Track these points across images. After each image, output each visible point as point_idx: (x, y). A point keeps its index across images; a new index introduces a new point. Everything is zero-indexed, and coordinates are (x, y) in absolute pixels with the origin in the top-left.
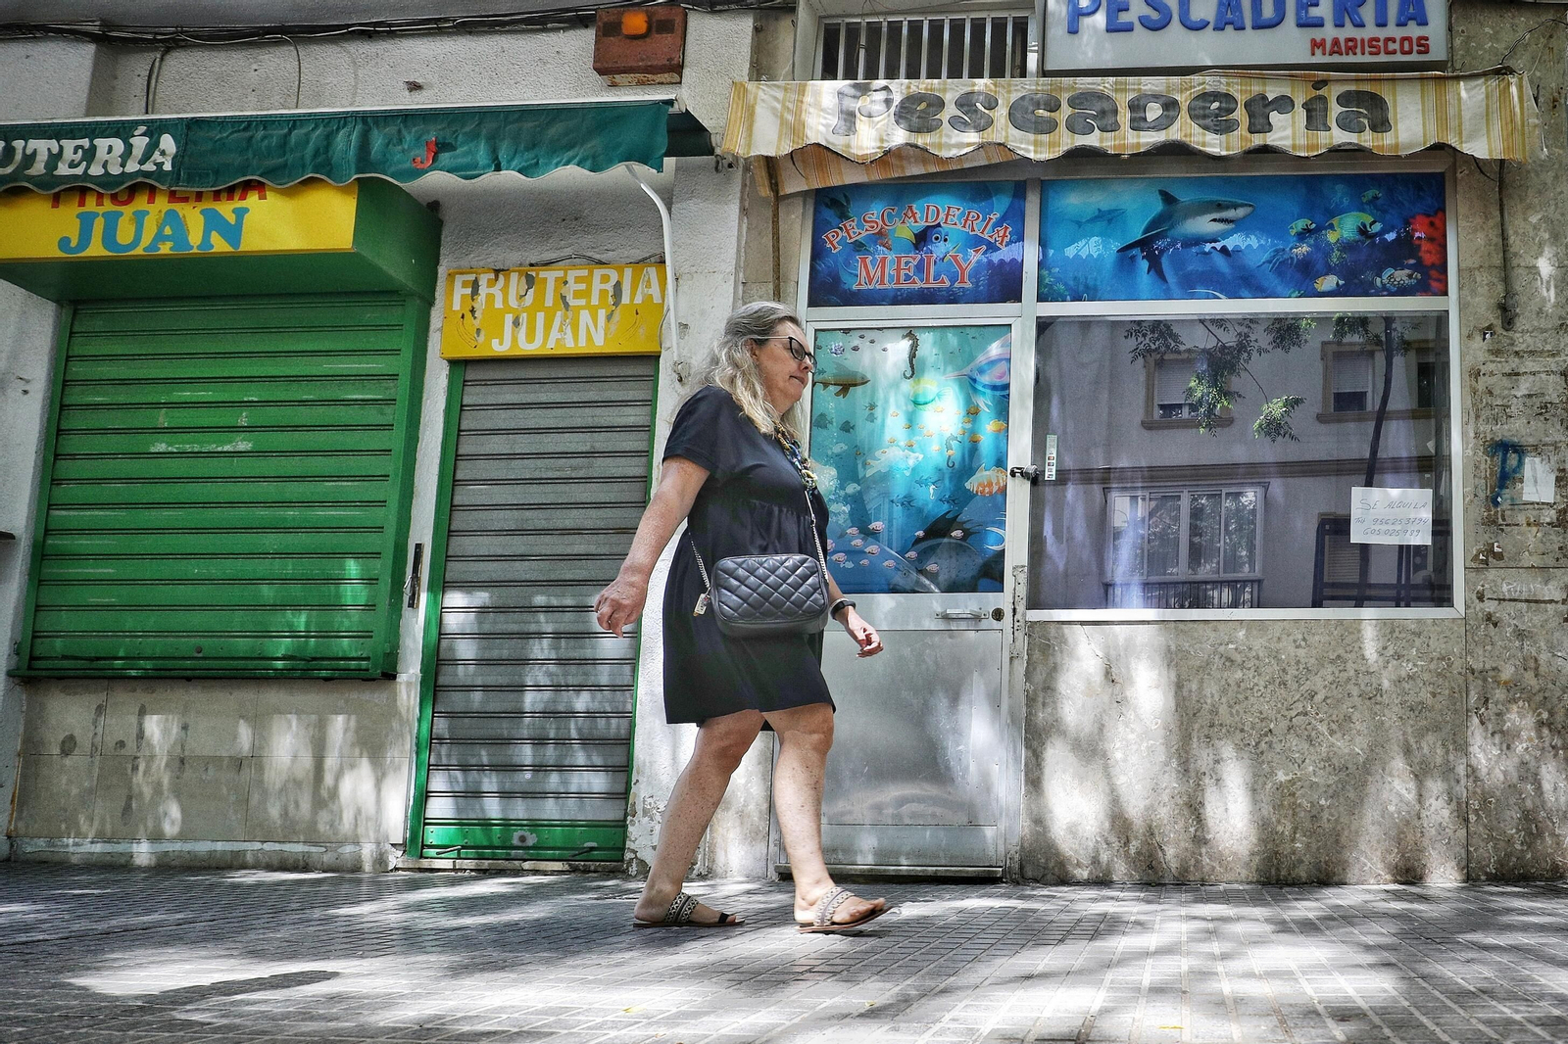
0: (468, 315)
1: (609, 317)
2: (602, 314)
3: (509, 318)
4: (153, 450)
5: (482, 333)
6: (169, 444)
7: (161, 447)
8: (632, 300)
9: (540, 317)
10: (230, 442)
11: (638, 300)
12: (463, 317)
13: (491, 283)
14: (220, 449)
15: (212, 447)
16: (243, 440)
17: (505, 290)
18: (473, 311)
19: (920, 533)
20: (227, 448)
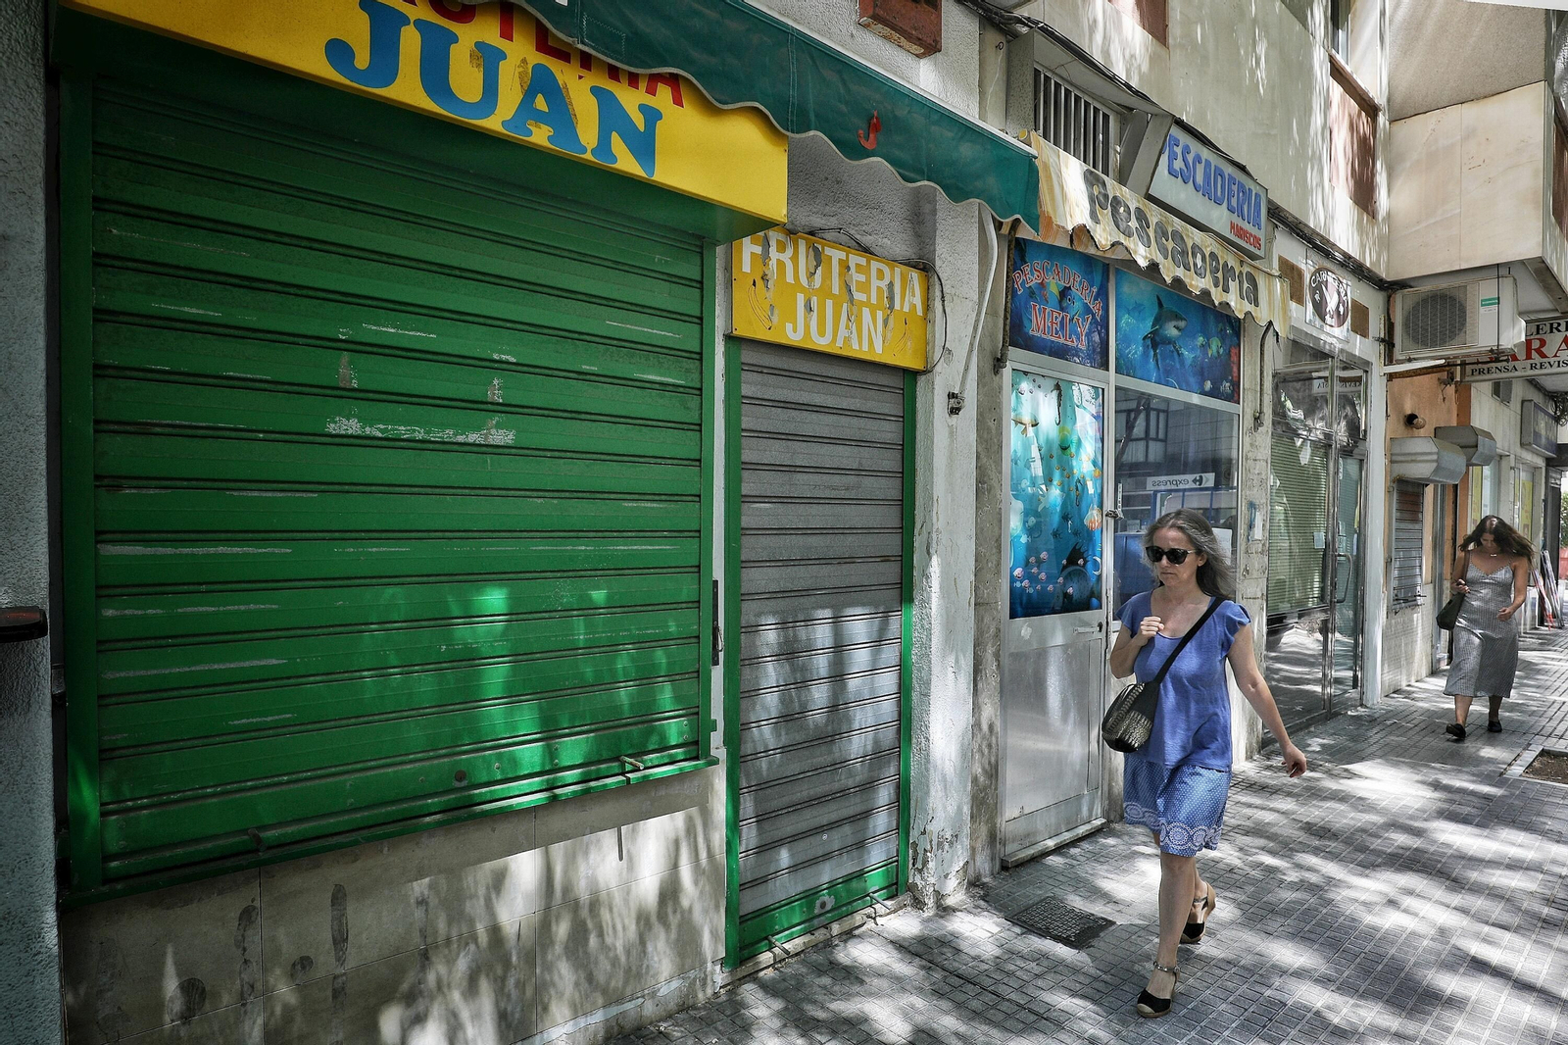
0: (760, 283)
1: (886, 322)
2: (880, 315)
3: (801, 299)
4: (332, 428)
5: (776, 312)
6: (364, 420)
7: (352, 426)
8: (902, 306)
9: (829, 303)
10: (478, 429)
11: (906, 309)
12: (754, 284)
13: (782, 248)
14: (461, 439)
15: (448, 434)
16: (498, 426)
17: (795, 258)
18: (764, 278)
19: (1064, 562)
20: (473, 438)
